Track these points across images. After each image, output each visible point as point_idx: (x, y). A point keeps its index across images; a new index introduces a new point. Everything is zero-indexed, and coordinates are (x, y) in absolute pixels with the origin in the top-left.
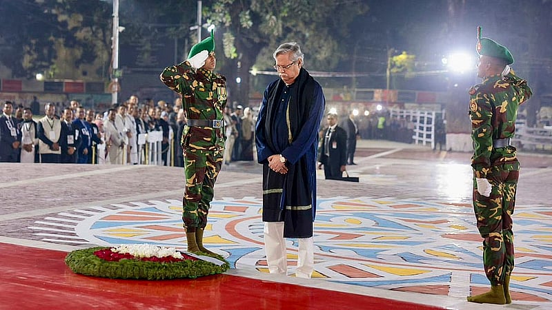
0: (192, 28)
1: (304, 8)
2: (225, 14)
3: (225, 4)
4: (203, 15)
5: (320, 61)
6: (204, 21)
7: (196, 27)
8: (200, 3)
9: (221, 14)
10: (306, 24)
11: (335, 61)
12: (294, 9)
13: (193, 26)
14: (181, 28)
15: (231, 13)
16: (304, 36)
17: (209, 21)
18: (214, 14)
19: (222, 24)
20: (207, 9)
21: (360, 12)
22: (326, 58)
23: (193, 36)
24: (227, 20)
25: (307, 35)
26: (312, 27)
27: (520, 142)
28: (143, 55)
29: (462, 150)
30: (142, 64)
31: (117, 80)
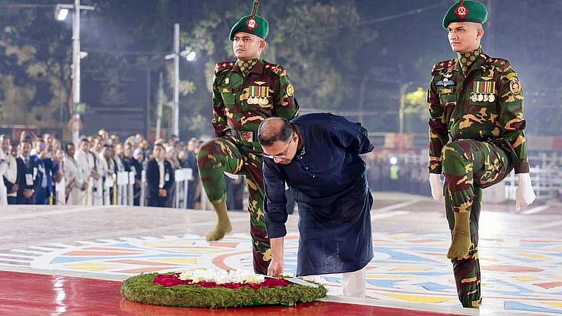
0: (168, 57)
1: (301, 33)
2: (207, 40)
3: (207, 28)
4: (180, 42)
5: (321, 98)
6: (182, 49)
7: (173, 56)
8: (177, 27)
9: (203, 41)
10: (305, 54)
11: (339, 98)
12: (290, 34)
13: (169, 54)
14: (155, 57)
15: (215, 38)
16: (301, 68)
17: (188, 49)
18: (195, 40)
19: (204, 52)
20: (185, 34)
21: (368, 40)
22: (327, 95)
23: (169, 67)
24: (210, 47)
25: (305, 66)
26: (312, 56)
27: (557, 192)
28: (109, 90)
29: (489, 200)
30: (108, 103)
31: (78, 116)
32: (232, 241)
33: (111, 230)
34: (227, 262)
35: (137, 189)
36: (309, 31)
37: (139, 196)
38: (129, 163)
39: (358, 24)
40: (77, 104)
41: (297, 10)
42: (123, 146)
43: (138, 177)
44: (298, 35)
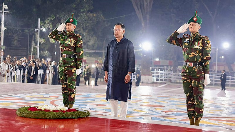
0: (36, 30)
1: (83, 22)
2: (50, 24)
3: (50, 20)
4: (40, 25)
5: (90, 46)
6: (41, 27)
7: (38, 29)
8: (39, 19)
9: (48, 25)
10: (84, 30)
11: (96, 46)
12: (79, 23)
13: (36, 29)
14: (31, 30)
15: (53, 24)
16: (83, 35)
17: (43, 27)
18: (45, 24)
19: (49, 28)
20: (42, 22)
21: (106, 26)
22: (92, 44)
23: (36, 34)
24: (51, 27)
25: (84, 34)
26: (87, 31)
27: (170, 79)
28: (14, 41)
29: (147, 82)
30: (14, 46)
31: (3, 50)
32: (58, 95)
33: (13, 91)
34: (55, 103)
35: (23, 76)
36: (86, 22)
37: (24, 79)
38: (21, 67)
39: (103, 20)
40: (2, 46)
41: (82, 14)
42: (19, 61)
43: (24, 72)
44: (82, 23)
